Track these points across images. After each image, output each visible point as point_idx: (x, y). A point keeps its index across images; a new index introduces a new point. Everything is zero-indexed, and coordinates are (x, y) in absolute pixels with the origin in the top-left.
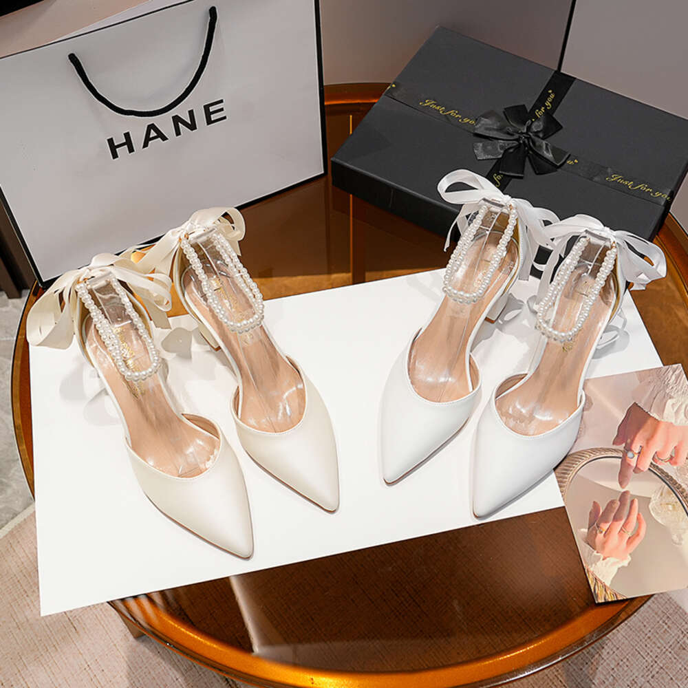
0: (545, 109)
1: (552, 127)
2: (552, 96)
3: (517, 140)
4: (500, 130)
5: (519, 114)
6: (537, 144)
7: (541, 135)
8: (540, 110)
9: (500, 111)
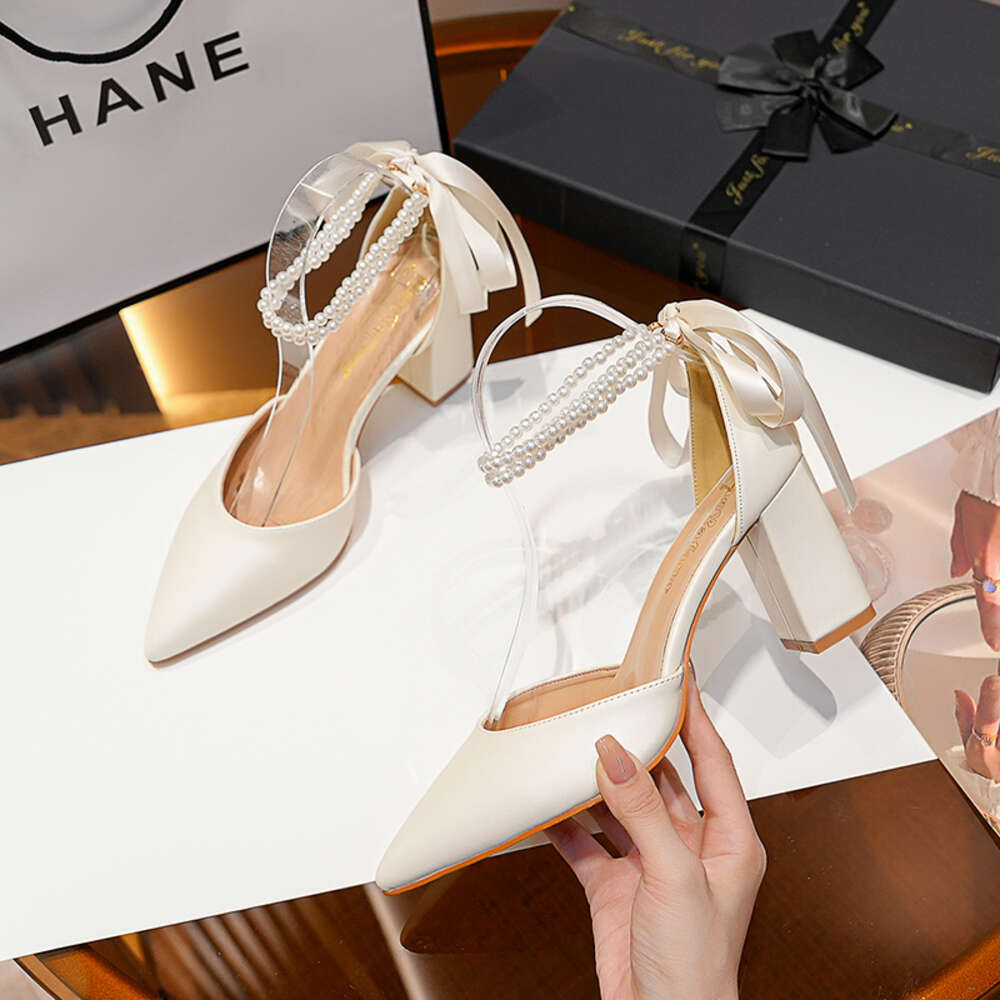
0: (852, 37)
1: (865, 67)
2: (865, 13)
3: (798, 92)
4: (766, 76)
5: (803, 47)
6: (835, 97)
7: (843, 82)
8: (841, 37)
9: (767, 43)
